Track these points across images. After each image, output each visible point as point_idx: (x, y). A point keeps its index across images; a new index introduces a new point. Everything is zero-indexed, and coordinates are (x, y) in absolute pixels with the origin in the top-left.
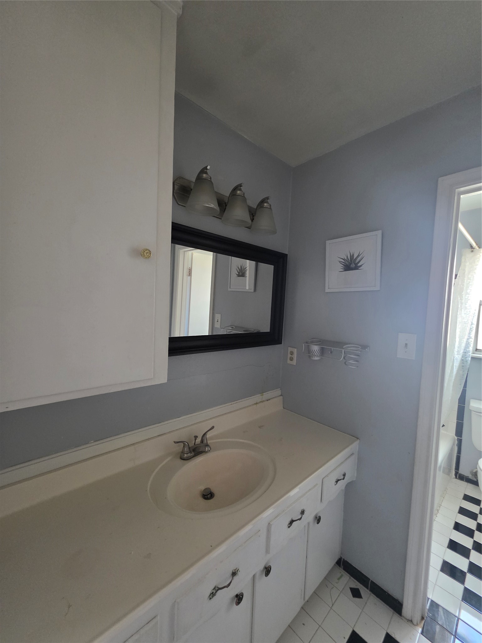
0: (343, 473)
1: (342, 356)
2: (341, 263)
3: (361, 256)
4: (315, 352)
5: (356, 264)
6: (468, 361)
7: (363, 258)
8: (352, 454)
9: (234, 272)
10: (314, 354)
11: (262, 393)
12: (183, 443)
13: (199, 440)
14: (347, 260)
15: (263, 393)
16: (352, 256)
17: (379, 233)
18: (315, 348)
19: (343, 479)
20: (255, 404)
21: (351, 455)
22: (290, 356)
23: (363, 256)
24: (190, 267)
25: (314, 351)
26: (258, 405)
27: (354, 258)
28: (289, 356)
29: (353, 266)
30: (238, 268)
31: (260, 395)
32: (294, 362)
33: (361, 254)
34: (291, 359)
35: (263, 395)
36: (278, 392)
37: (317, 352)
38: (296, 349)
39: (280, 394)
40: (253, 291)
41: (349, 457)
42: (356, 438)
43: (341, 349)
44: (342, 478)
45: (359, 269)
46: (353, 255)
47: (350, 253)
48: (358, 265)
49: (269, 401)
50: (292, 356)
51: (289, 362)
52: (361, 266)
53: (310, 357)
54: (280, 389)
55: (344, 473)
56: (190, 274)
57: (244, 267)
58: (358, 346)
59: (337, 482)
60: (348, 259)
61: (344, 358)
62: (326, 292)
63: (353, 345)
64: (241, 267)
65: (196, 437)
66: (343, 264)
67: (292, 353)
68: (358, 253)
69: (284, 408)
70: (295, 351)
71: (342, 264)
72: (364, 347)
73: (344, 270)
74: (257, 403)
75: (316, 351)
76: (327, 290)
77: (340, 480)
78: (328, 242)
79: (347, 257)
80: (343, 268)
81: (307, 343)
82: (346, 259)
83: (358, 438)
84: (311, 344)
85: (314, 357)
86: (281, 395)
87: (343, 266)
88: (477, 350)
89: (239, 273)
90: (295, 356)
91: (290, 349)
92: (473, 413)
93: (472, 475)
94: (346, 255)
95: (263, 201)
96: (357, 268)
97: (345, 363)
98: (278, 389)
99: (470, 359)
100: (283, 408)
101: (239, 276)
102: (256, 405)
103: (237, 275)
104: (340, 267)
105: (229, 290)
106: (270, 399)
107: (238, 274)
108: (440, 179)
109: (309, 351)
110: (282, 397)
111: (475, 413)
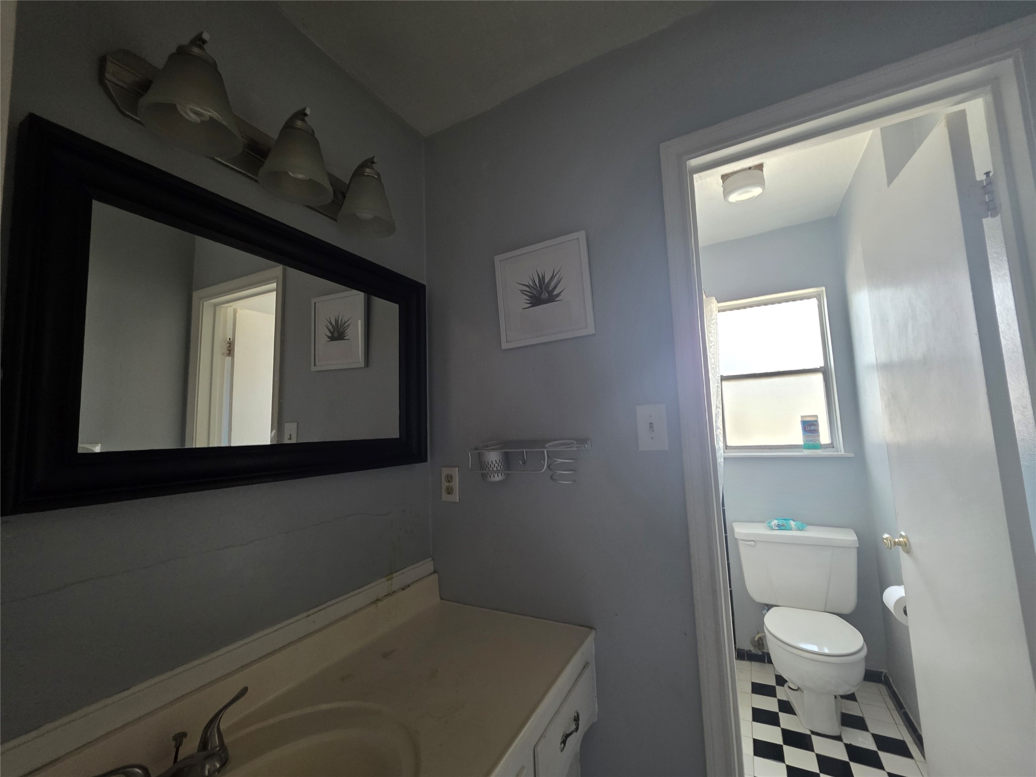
0: (573, 715)
1: (544, 465)
2: (523, 293)
3: (557, 276)
4: (493, 466)
5: (550, 293)
6: (721, 463)
7: (561, 280)
8: (586, 665)
9: (323, 333)
10: (491, 469)
11: (389, 575)
12: (123, 773)
13: (190, 746)
14: (535, 287)
15: (392, 573)
16: (542, 279)
17: (582, 235)
18: (493, 457)
19: (577, 729)
20: (373, 603)
21: (584, 667)
22: (447, 484)
23: (559, 278)
24: (231, 338)
25: (490, 463)
26: (380, 604)
27: (546, 282)
28: (445, 484)
29: (545, 295)
30: (331, 323)
31: (384, 579)
32: (456, 497)
33: (557, 273)
34: (450, 491)
35: (392, 578)
36: (427, 566)
37: (496, 465)
38: (457, 468)
39: (432, 569)
40: (363, 366)
41: (580, 675)
42: (588, 627)
43: (542, 450)
44: (574, 727)
45: (557, 301)
46: (543, 277)
47: (538, 273)
48: (554, 294)
49: (407, 590)
50: (451, 484)
51: (445, 497)
52: (558, 295)
53: (484, 476)
54: (433, 560)
55: (576, 714)
56: (230, 350)
57: (341, 321)
58: (570, 441)
59: (564, 742)
60: (536, 284)
61: (549, 467)
62: (503, 348)
63: (561, 442)
64: (337, 321)
65: (180, 738)
66: (528, 293)
67: (449, 478)
68: (552, 273)
69: (442, 599)
70: (455, 472)
71: (526, 295)
72: (582, 441)
73: (530, 305)
74: (377, 600)
75: (494, 462)
76: (505, 346)
77: (571, 734)
78: (497, 259)
79: (534, 282)
80: (529, 302)
81: (476, 449)
82: (532, 285)
83: (591, 628)
84: (485, 450)
85: (492, 476)
86: (435, 572)
87: (528, 298)
88: (726, 447)
89: (334, 333)
90: (456, 484)
91: (445, 471)
92: (740, 543)
93: (755, 646)
94: (531, 279)
95: (363, 166)
96: (552, 298)
97: (551, 477)
98: (427, 560)
99: (722, 460)
100: (438, 599)
101: (332, 338)
102: (375, 605)
103: (329, 337)
104: (523, 301)
105: (313, 369)
106: (409, 586)
107: (330, 335)
108: (661, 145)
109: (482, 466)
110: (436, 576)
111: (744, 542)
